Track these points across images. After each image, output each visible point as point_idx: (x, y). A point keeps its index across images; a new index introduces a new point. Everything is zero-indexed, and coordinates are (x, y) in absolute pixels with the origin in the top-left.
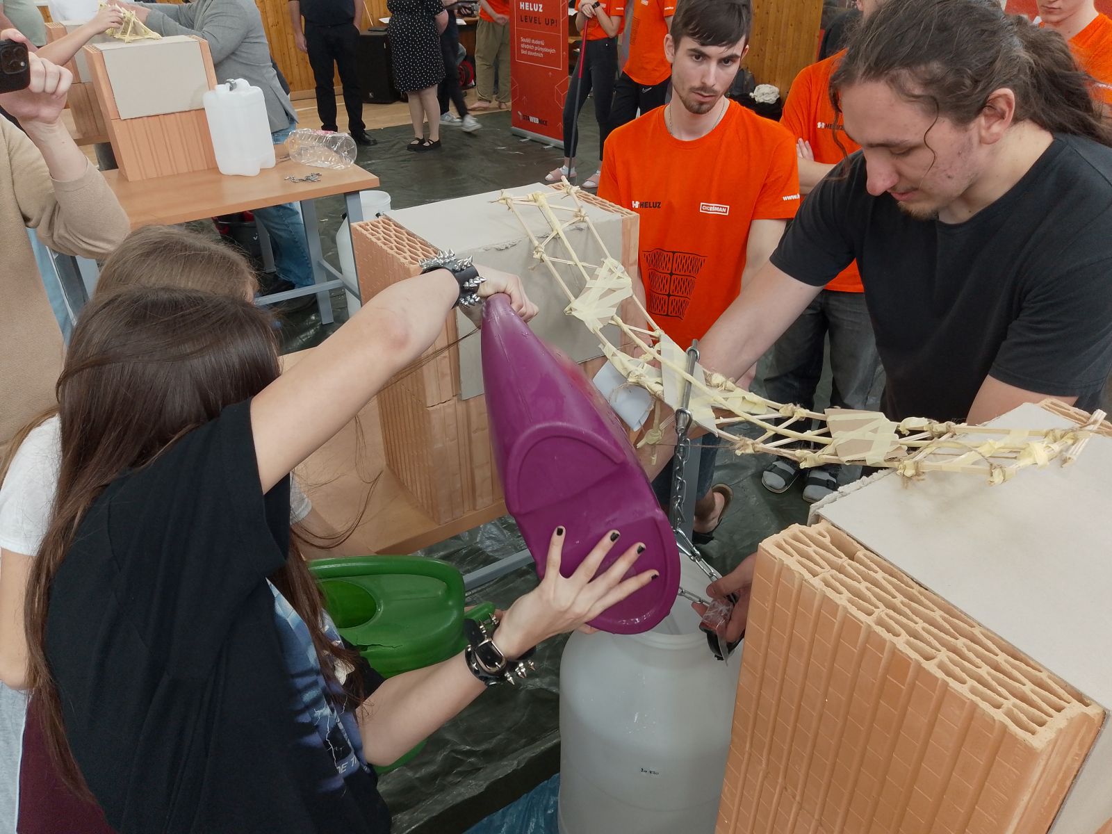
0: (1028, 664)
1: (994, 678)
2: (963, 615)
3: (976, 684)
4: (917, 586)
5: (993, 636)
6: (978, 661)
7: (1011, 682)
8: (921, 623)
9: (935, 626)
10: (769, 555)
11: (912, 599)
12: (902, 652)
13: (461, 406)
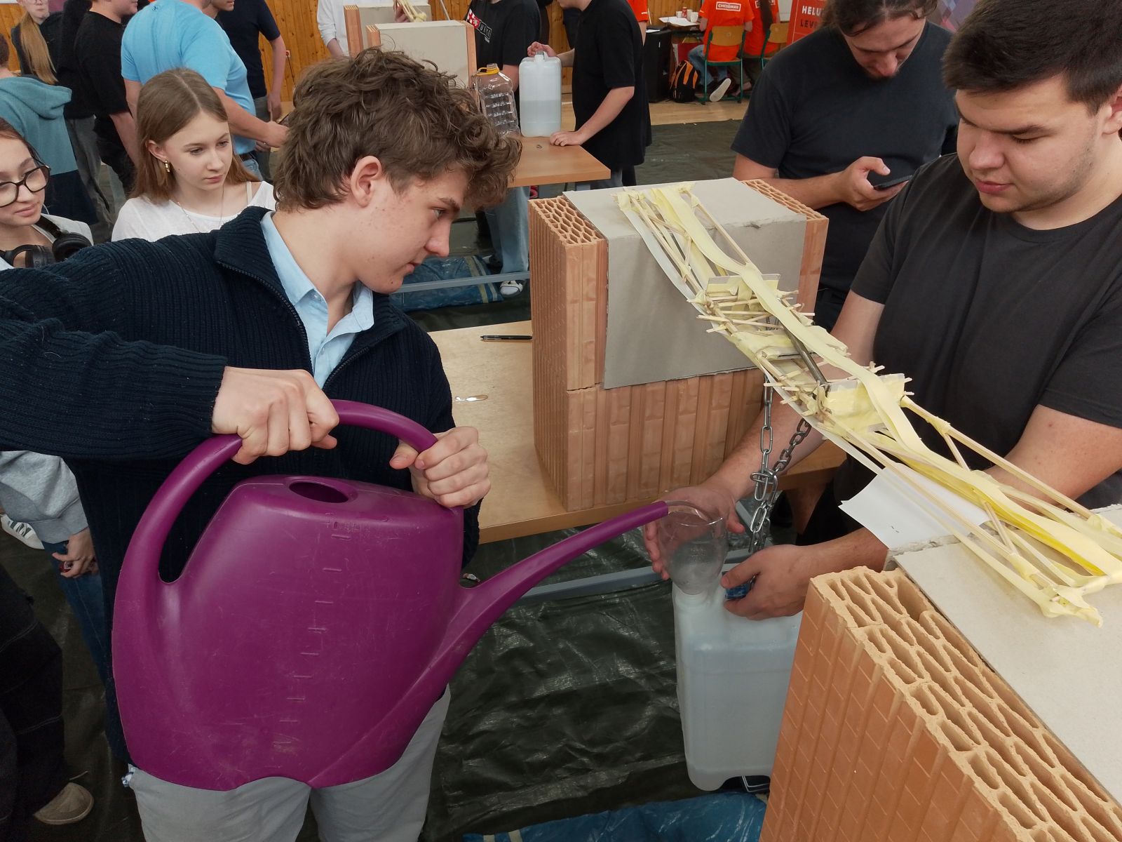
0: (1090, 788)
1: (1036, 791)
2: (1028, 711)
3: (1010, 792)
4: (983, 666)
5: (1058, 744)
6: (1025, 768)
7: (1058, 802)
8: (969, 706)
9: (986, 715)
10: (818, 594)
11: (971, 677)
12: (931, 734)
13: (602, 395)
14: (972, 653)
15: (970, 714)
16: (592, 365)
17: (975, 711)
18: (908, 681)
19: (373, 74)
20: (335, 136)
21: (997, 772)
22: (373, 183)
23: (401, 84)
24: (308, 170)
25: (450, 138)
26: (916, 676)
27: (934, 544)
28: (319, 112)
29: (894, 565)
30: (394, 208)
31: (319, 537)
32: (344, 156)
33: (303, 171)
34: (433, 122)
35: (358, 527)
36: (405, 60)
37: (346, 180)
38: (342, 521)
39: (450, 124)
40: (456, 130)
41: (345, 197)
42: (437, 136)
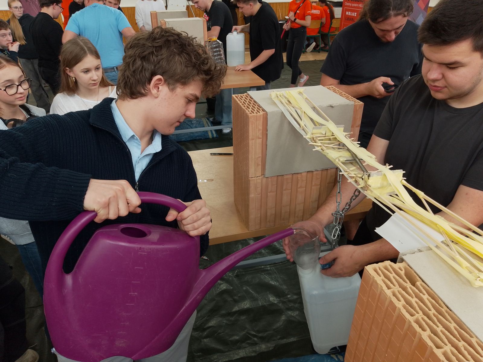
2: (468, 329)
4: (446, 308)
6: (469, 357)
8: (441, 327)
9: (449, 332)
10: (369, 274)
11: (441, 313)
12: (424, 340)
13: (264, 180)
14: (440, 301)
15: (441, 331)
16: (260, 167)
17: (444, 330)
18: (412, 315)
19: (159, 39)
20: (143, 67)
21: (456, 359)
22: (160, 87)
23: (171, 42)
24: (131, 81)
25: (194, 66)
26: (416, 313)
27: (420, 251)
28: (135, 56)
29: (402, 260)
30: (170, 98)
31: (133, 254)
32: (147, 75)
33: (129, 82)
34: (186, 59)
35: (150, 249)
36: (173, 32)
37: (148, 86)
38: (143, 246)
39: (194, 60)
40: (197, 62)
41: (148, 94)
42: (188, 65)
